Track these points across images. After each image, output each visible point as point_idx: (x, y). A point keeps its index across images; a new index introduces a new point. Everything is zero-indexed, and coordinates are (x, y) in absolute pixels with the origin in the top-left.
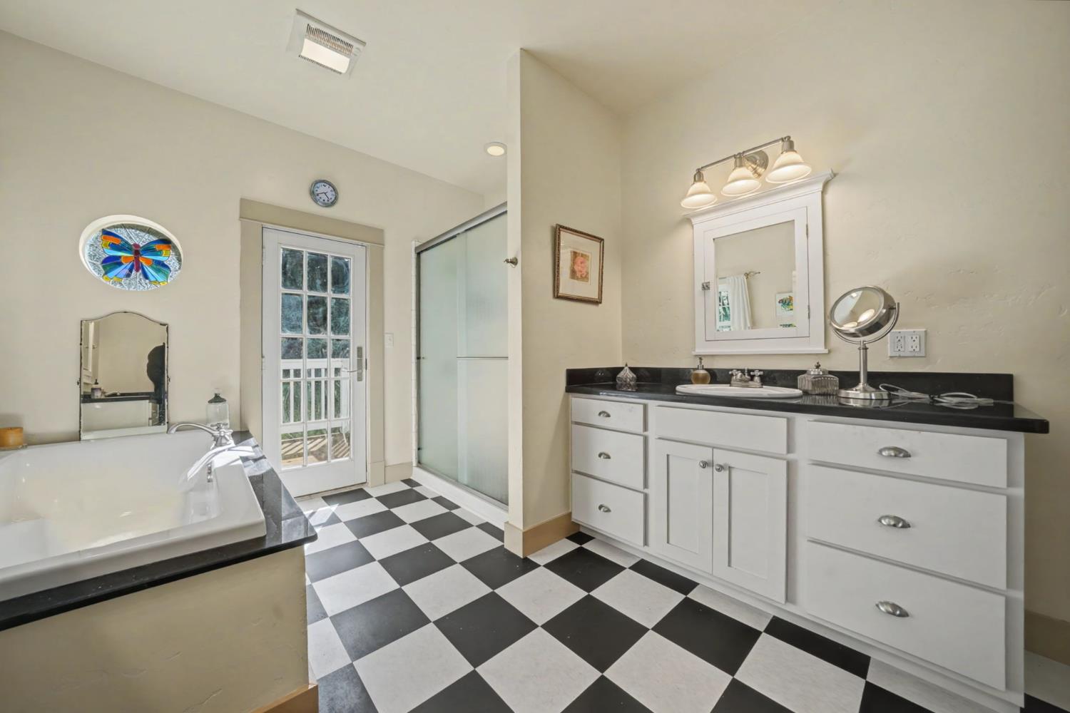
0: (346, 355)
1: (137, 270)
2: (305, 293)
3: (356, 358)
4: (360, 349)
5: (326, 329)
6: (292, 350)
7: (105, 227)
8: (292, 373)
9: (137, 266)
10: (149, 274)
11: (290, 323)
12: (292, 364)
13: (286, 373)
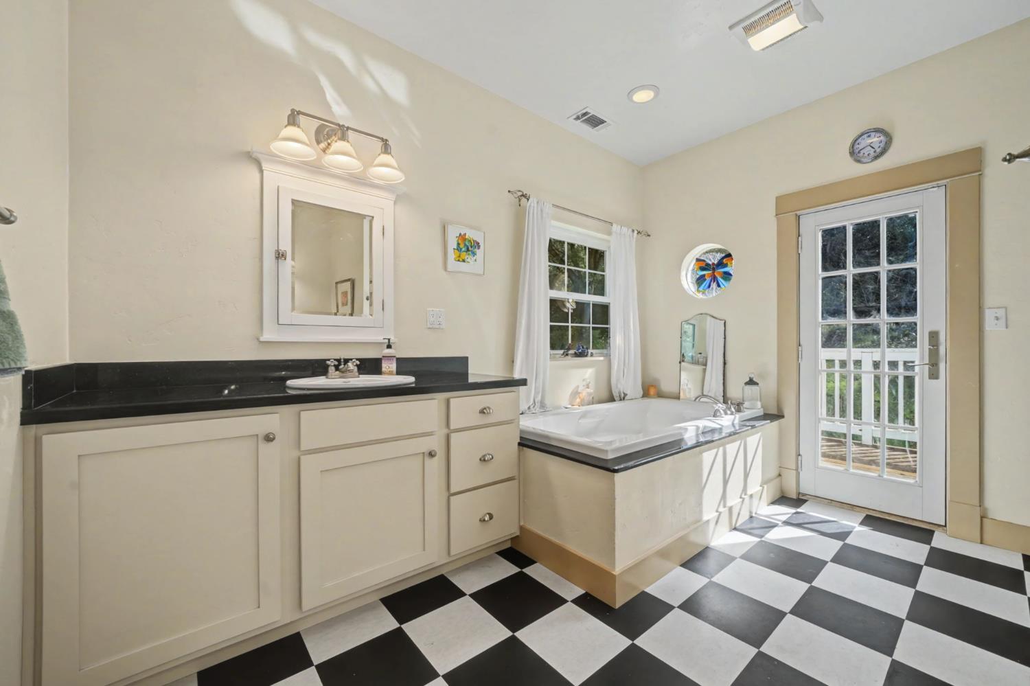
0: (912, 343)
1: (714, 281)
2: (850, 271)
3: (927, 347)
4: (934, 336)
5: (879, 310)
6: (834, 338)
7: (698, 257)
8: (837, 364)
9: (714, 279)
10: (720, 283)
11: (833, 309)
12: (837, 354)
13: (830, 363)
